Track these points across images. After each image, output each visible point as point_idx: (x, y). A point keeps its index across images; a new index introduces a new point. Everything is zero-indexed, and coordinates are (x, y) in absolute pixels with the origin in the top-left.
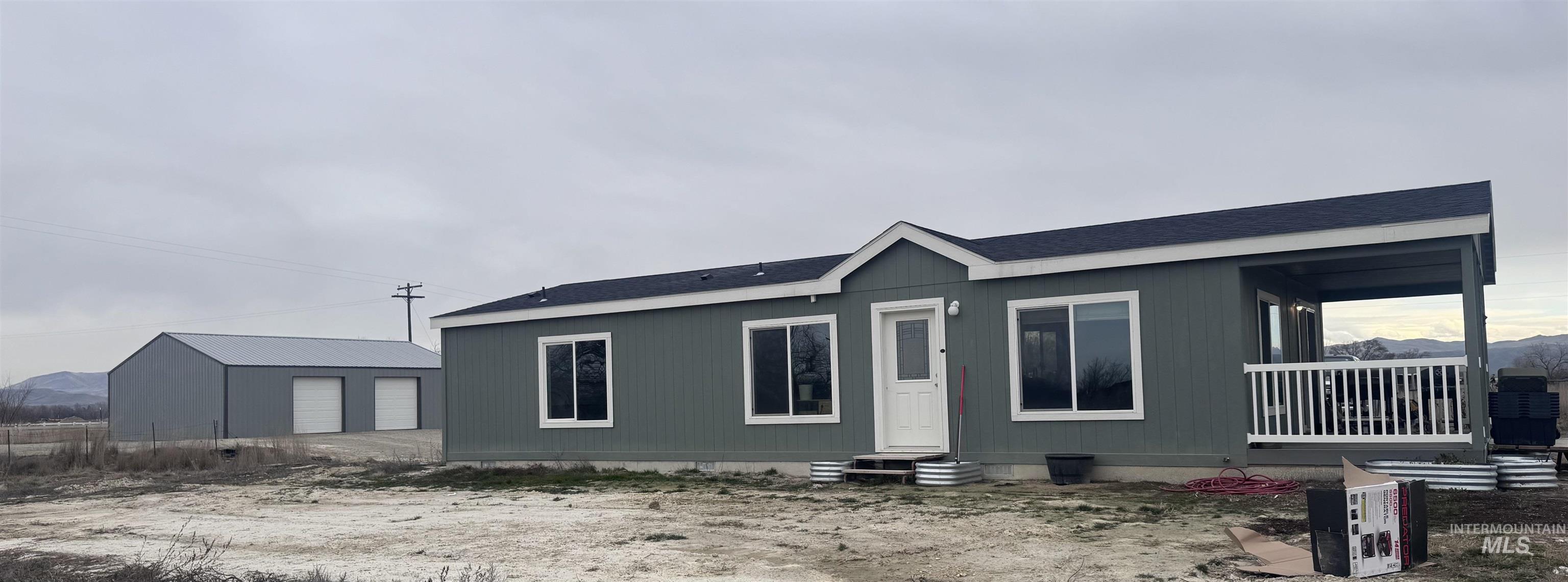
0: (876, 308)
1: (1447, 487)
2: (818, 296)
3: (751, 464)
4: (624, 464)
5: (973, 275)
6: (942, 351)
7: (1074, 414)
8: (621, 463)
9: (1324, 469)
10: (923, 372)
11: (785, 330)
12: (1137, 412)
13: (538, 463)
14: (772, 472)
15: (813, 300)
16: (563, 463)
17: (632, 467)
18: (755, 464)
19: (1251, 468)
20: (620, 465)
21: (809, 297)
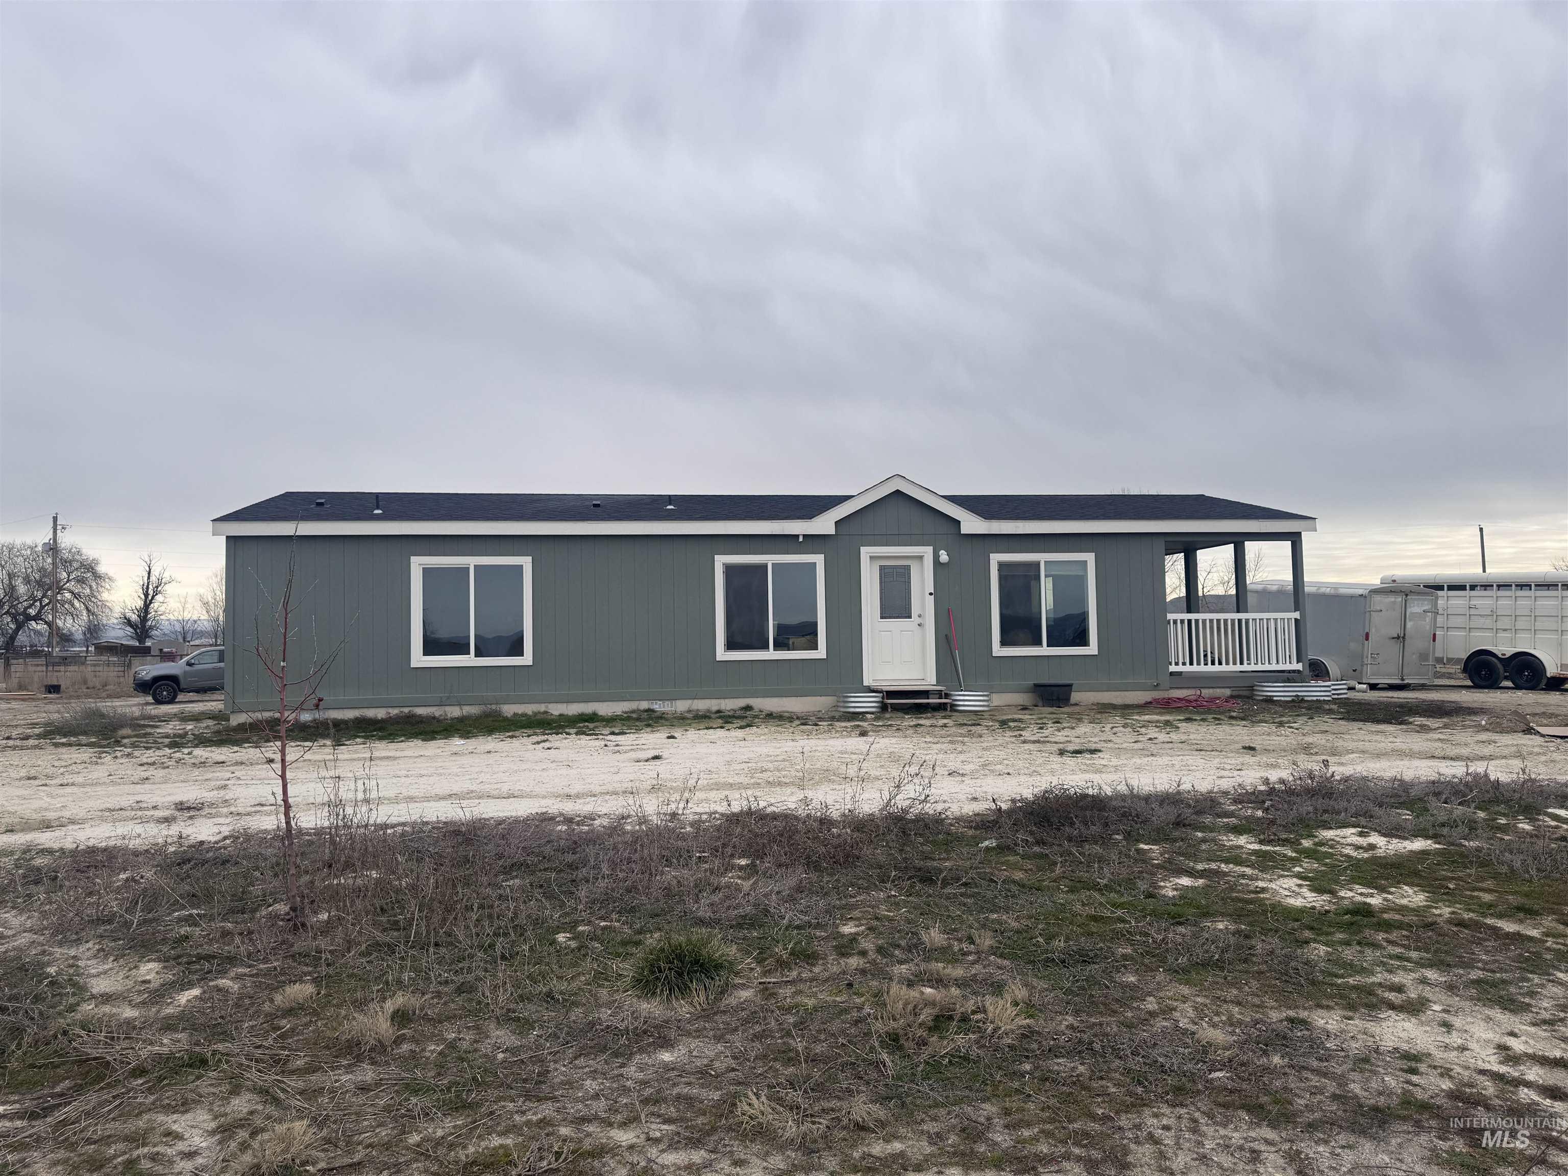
0: (866, 552)
1: (1315, 698)
2: (804, 536)
3: (722, 701)
4: (547, 707)
5: (964, 530)
6: (931, 594)
7: (1044, 650)
8: (543, 705)
9: (1218, 690)
10: (904, 612)
11: (766, 566)
12: (1092, 649)
13: (406, 710)
14: (748, 708)
15: (801, 539)
16: (448, 709)
17: (556, 710)
18: (727, 701)
19: (1172, 691)
20: (542, 708)
21: (797, 536)
